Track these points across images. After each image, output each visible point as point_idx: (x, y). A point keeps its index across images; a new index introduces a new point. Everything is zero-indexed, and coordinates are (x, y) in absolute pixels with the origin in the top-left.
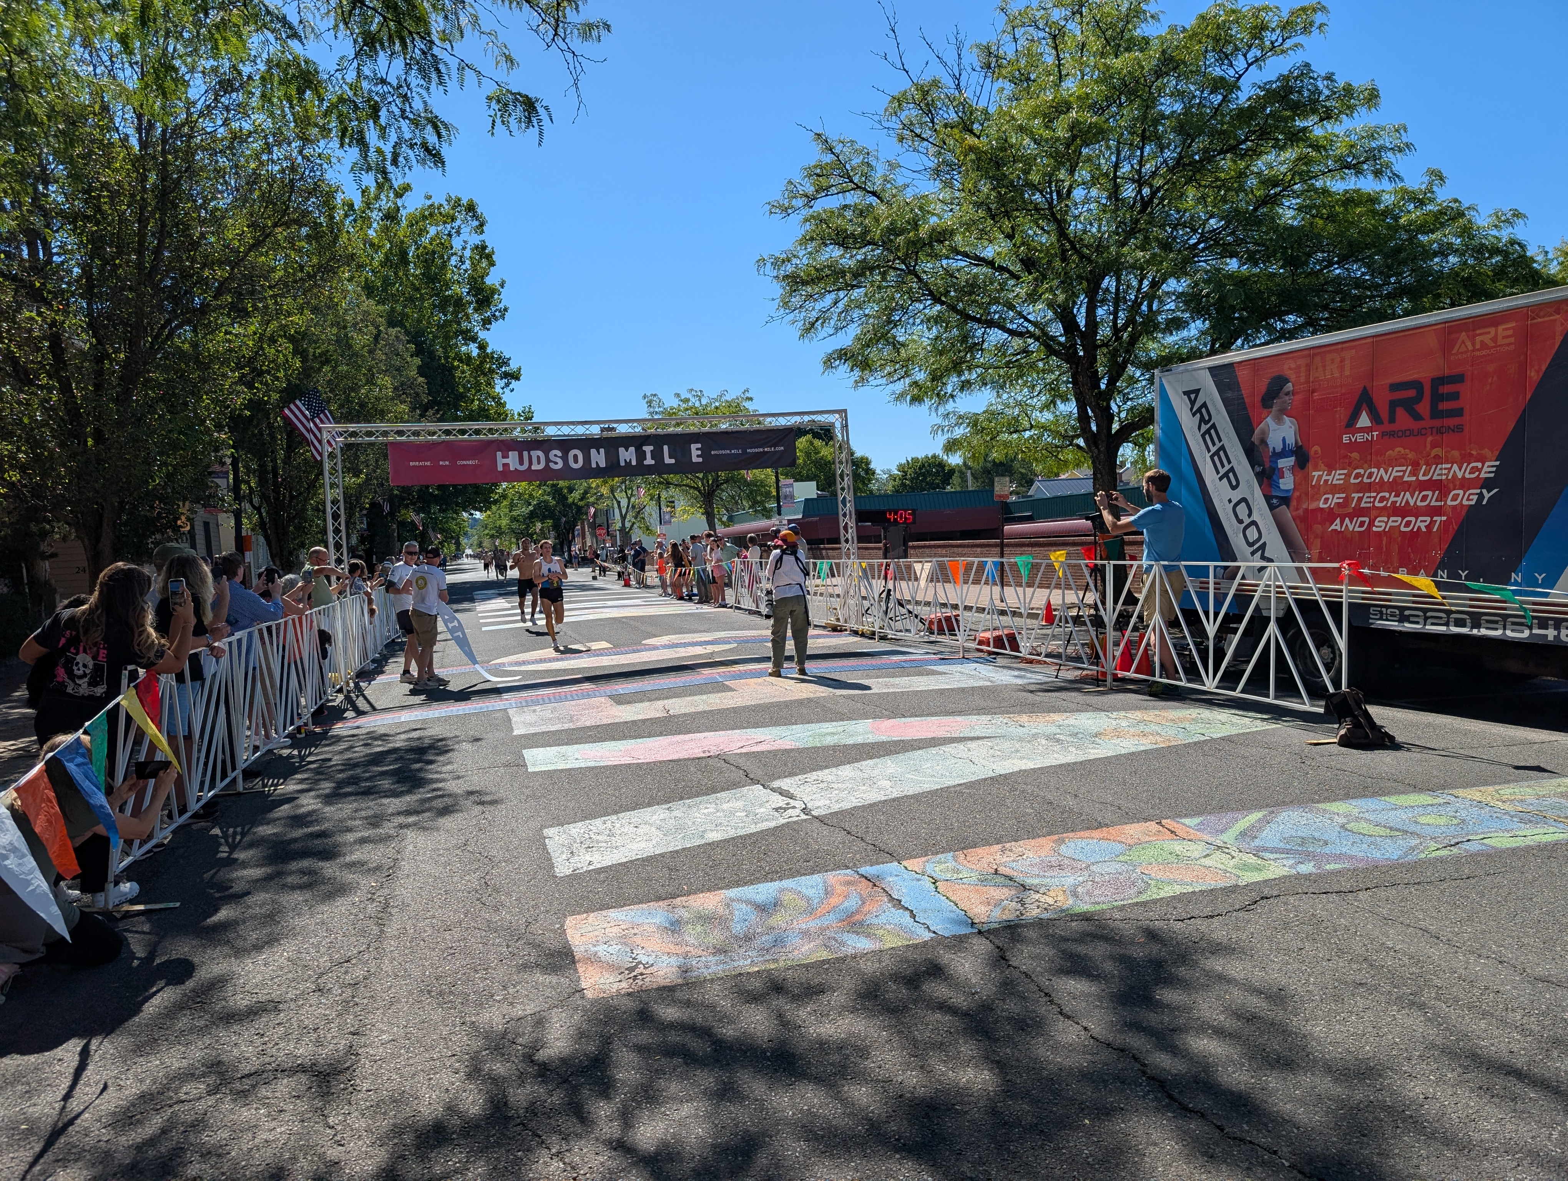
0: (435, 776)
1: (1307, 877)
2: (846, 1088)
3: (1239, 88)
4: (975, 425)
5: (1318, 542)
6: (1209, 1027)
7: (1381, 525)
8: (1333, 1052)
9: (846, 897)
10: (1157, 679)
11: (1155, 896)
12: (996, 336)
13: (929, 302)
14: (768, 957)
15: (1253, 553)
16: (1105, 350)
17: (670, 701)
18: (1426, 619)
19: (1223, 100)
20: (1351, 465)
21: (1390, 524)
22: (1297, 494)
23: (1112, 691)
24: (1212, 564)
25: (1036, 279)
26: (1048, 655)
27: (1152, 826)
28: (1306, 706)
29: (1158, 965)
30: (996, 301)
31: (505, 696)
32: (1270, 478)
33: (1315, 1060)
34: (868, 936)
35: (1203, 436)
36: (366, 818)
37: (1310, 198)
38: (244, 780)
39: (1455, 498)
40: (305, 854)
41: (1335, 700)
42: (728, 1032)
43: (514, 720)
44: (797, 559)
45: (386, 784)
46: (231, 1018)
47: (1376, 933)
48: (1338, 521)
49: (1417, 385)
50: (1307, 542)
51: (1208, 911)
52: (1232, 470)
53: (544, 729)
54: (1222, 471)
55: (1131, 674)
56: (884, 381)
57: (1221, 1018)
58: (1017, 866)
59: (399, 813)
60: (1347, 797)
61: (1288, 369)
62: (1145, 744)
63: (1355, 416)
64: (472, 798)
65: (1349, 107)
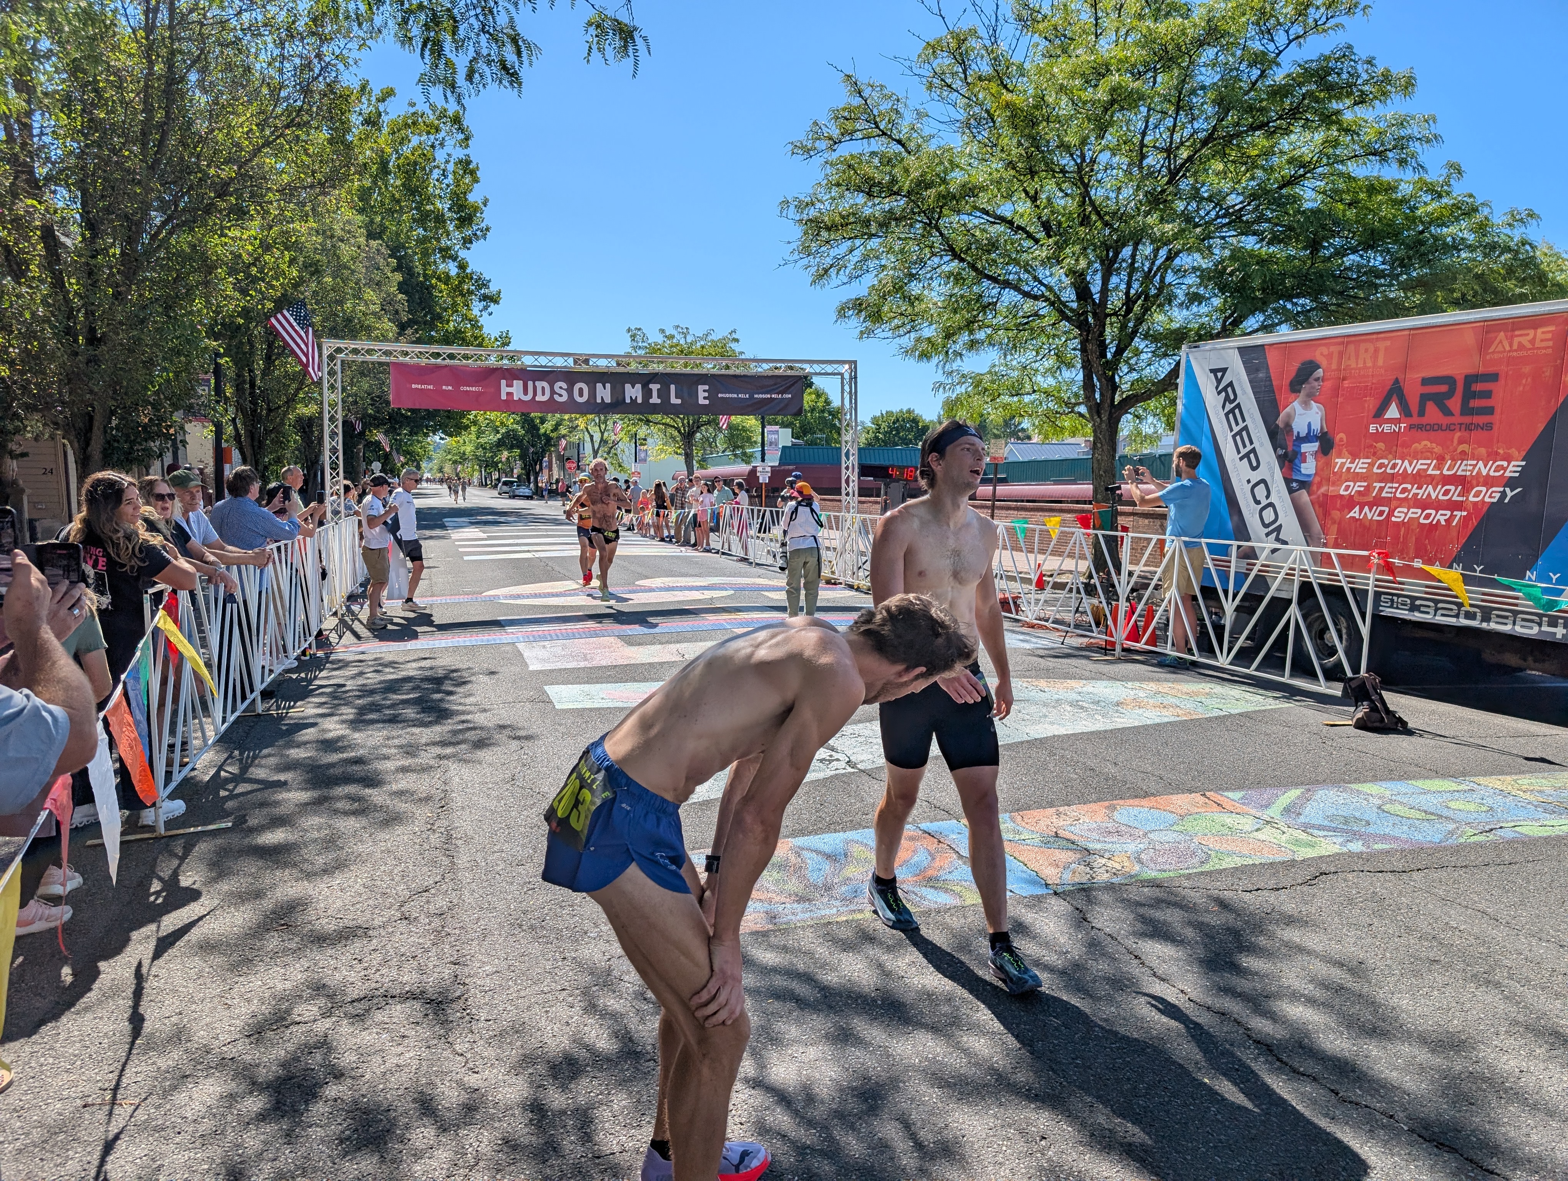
0: (460, 708)
1: (1360, 855)
2: (965, 1039)
3: (1278, 65)
4: (977, 386)
5: (1335, 528)
6: (1302, 995)
7: (1400, 515)
8: (1427, 1025)
9: (915, 852)
10: (1168, 652)
11: (1217, 867)
12: (1009, 297)
13: (946, 259)
14: (852, 907)
15: (1267, 535)
16: (1114, 319)
17: (685, 645)
18: (1436, 610)
19: (1261, 76)
20: (1375, 455)
21: (1410, 515)
22: (1318, 479)
23: (1119, 660)
24: (1235, 543)
25: (1056, 243)
26: (1056, 622)
27: (1197, 797)
28: (1322, 687)
29: (1235, 933)
30: (1016, 262)
31: (510, 629)
32: (1291, 461)
33: (1410, 1034)
34: (946, 891)
35: (1227, 415)
36: (401, 747)
37: (1333, 182)
38: (263, 699)
39: (1477, 495)
40: (348, 779)
41: (1354, 684)
42: (831, 978)
43: (526, 655)
44: (812, 511)
45: (410, 712)
46: (320, 940)
47: (1438, 913)
48: (1357, 509)
49: (1449, 380)
50: (1323, 527)
51: (1272, 883)
52: (1253, 451)
53: (559, 665)
54: (1243, 452)
55: (1141, 645)
56: (890, 334)
57: (1309, 989)
58: (1076, 829)
59: (434, 744)
60: (1375, 779)
61: (1319, 355)
62: (1168, 716)
63: (1383, 407)
64: (507, 732)
65: (1384, 94)
